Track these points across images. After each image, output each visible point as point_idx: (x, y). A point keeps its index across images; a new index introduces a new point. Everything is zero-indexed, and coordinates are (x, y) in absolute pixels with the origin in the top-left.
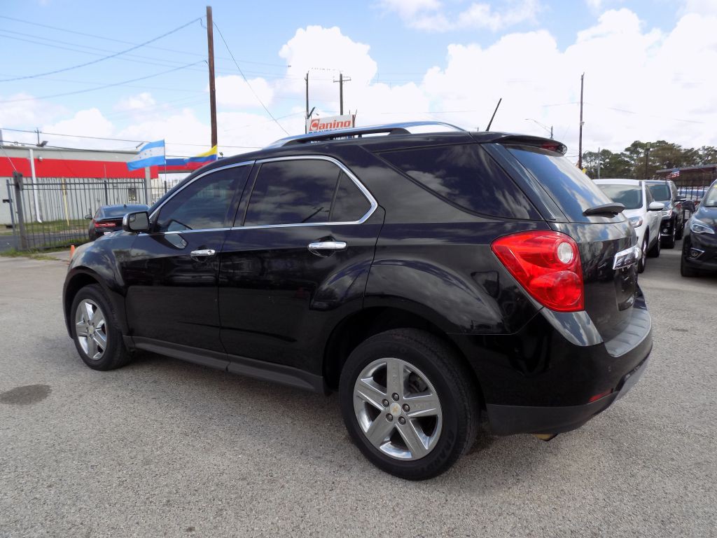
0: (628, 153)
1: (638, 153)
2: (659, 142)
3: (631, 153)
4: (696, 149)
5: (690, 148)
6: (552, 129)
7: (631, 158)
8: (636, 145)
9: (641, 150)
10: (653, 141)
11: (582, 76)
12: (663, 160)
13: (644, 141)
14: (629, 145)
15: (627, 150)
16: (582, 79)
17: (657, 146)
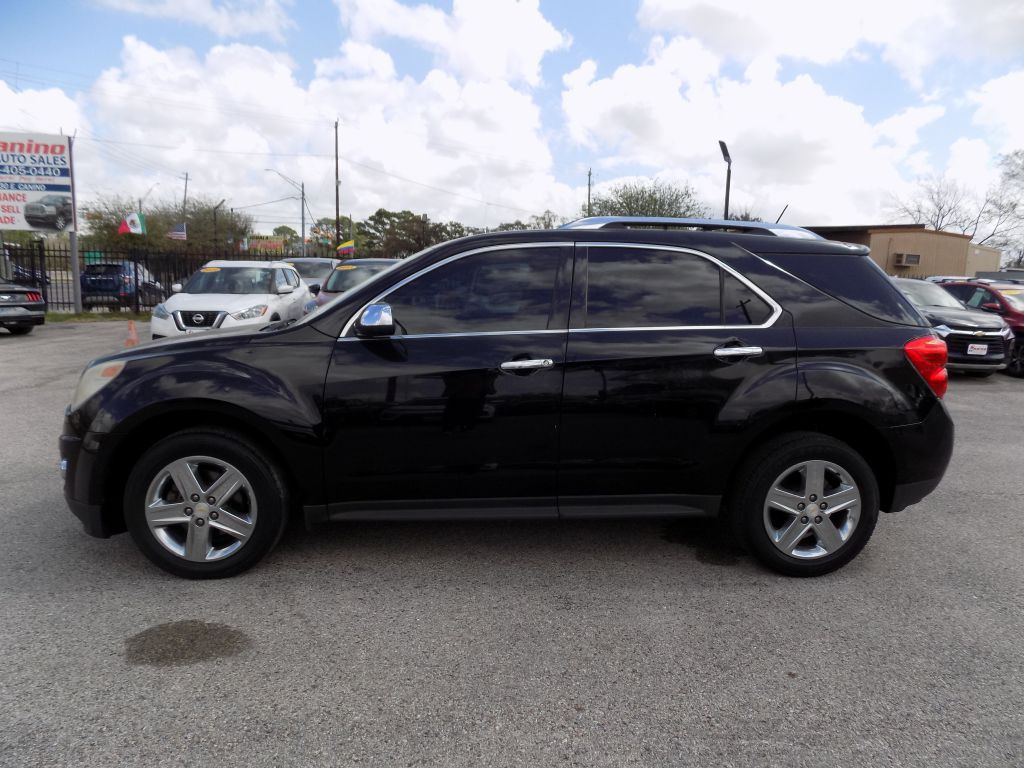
0: (372, 223)
1: (384, 224)
2: (404, 212)
3: (376, 223)
4: (444, 224)
5: (438, 222)
6: (303, 187)
7: (376, 229)
8: (381, 214)
9: (386, 221)
10: (398, 210)
11: (336, 124)
12: (411, 233)
13: (390, 210)
14: (373, 213)
15: (371, 219)
16: (336, 127)
17: (404, 218)
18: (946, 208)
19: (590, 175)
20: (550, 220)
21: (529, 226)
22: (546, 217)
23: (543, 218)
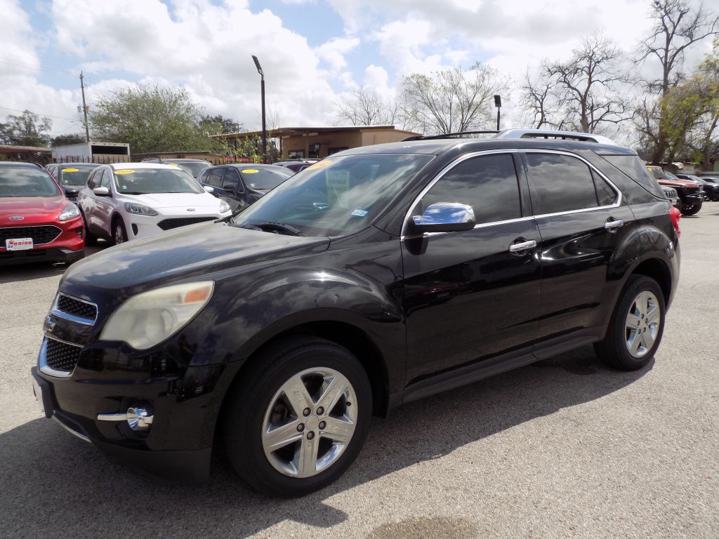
18: (372, 114)
19: (81, 78)
20: (31, 120)
21: (8, 125)
22: (26, 116)
23: (23, 118)
